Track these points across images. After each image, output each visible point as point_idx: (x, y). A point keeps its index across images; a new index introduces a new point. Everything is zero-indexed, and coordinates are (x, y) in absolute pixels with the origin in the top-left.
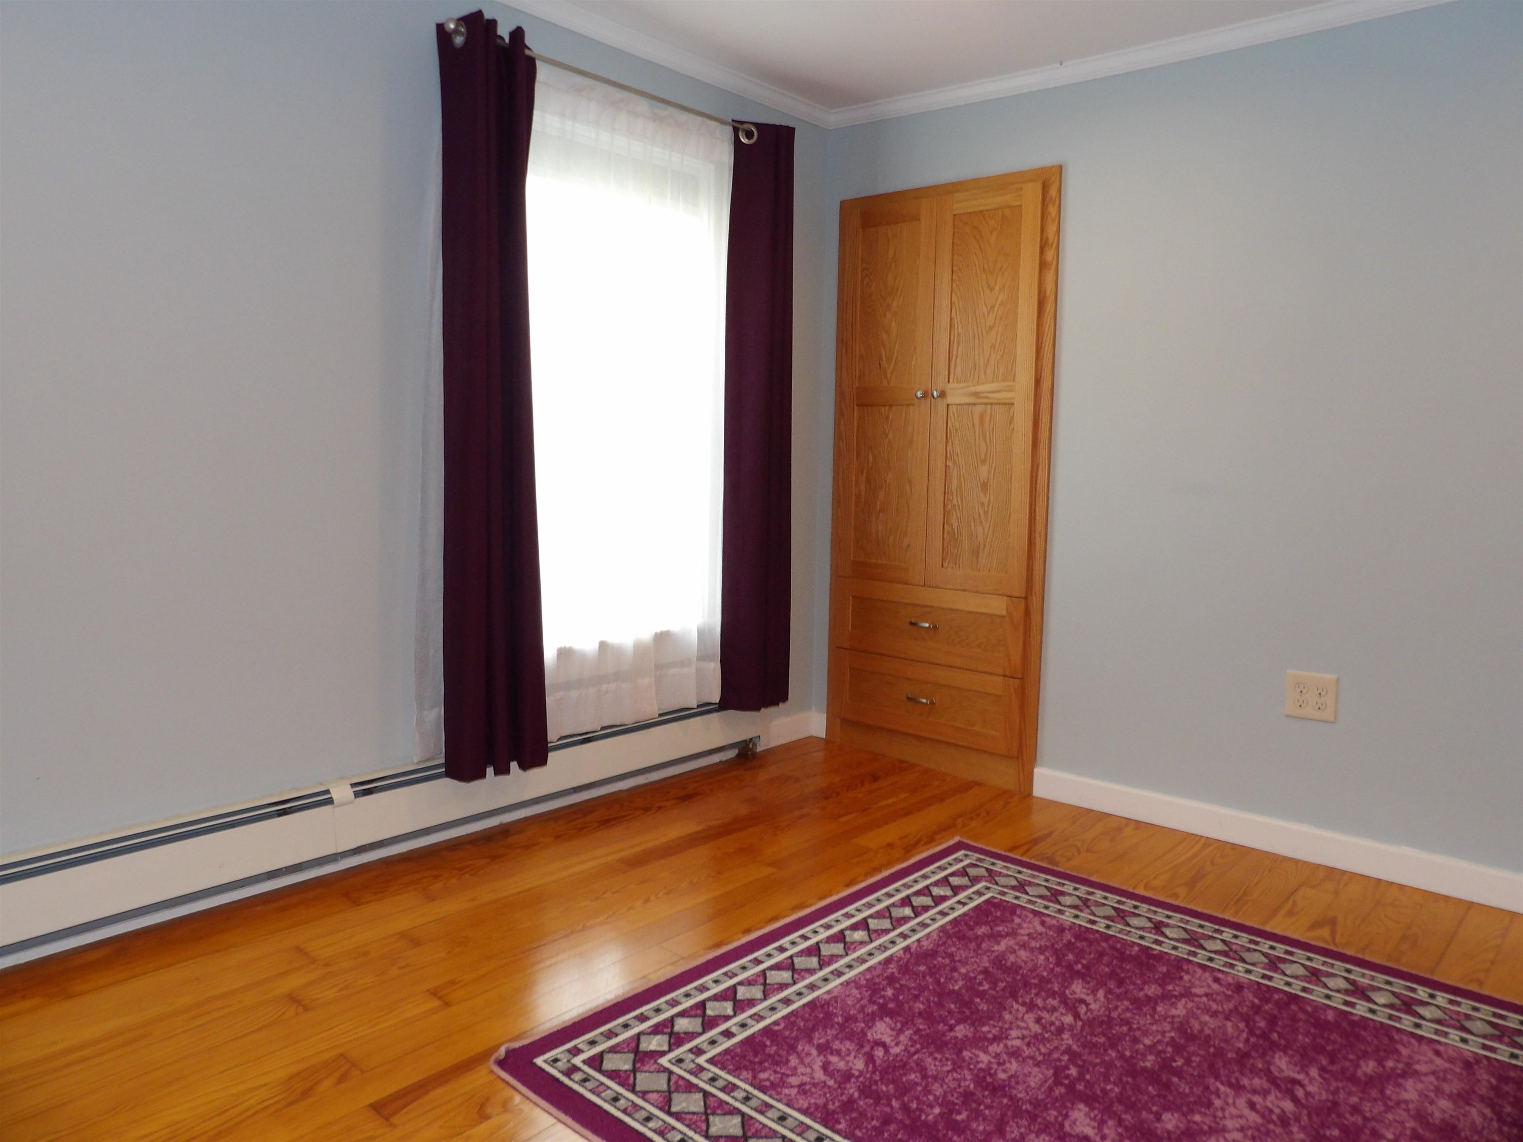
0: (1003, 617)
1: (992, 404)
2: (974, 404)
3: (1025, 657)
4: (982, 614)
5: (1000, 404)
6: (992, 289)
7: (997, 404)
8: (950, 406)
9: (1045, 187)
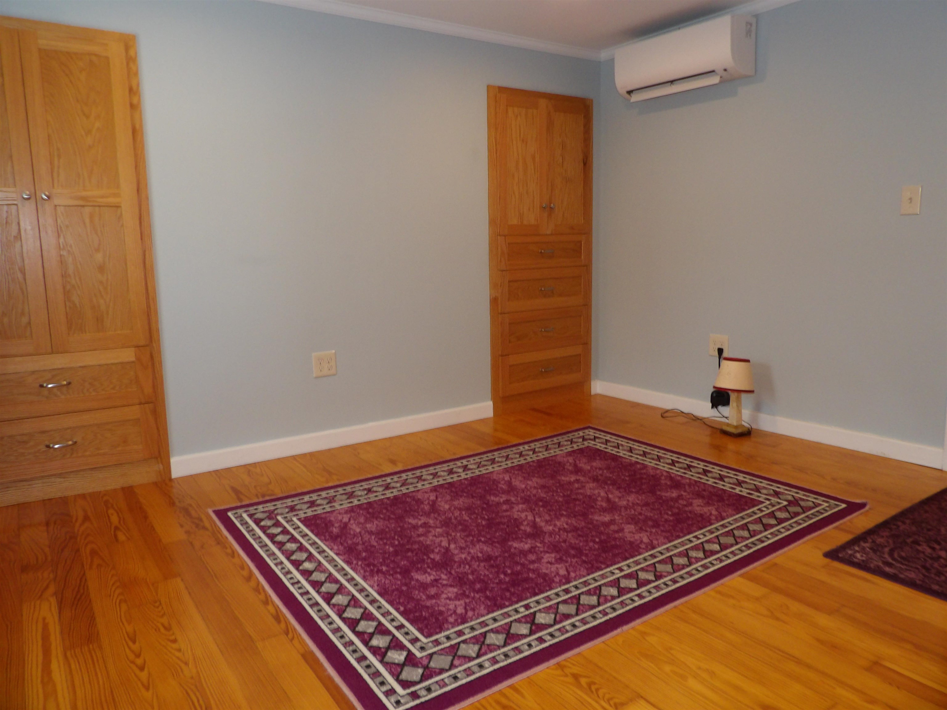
0: (133, 362)
1: (99, 206)
2: (83, 206)
3: (155, 387)
4: (112, 364)
5: (107, 206)
6: (88, 117)
7: (104, 206)
8: (58, 208)
9: (127, 48)
